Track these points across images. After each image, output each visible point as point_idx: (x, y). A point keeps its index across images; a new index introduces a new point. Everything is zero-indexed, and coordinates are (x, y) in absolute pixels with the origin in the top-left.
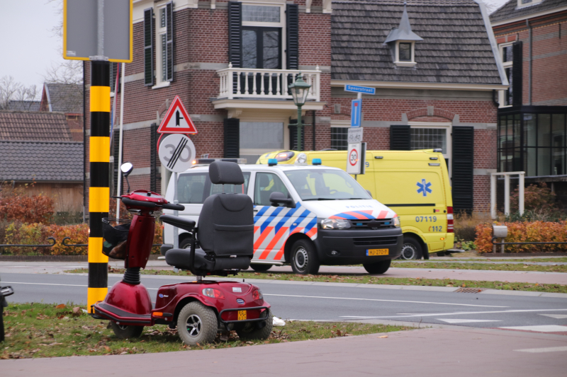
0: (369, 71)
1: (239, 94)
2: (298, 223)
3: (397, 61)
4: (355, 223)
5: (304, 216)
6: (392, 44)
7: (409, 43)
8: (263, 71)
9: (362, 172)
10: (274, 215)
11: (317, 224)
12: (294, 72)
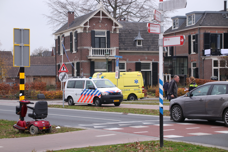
0: (130, 48)
1: (94, 55)
2: (96, 94)
3: (137, 45)
4: (110, 93)
5: (97, 92)
6: (136, 40)
7: (140, 40)
8: (100, 49)
9: (119, 78)
10: (91, 91)
11: (101, 94)
12: (109, 49)
